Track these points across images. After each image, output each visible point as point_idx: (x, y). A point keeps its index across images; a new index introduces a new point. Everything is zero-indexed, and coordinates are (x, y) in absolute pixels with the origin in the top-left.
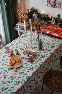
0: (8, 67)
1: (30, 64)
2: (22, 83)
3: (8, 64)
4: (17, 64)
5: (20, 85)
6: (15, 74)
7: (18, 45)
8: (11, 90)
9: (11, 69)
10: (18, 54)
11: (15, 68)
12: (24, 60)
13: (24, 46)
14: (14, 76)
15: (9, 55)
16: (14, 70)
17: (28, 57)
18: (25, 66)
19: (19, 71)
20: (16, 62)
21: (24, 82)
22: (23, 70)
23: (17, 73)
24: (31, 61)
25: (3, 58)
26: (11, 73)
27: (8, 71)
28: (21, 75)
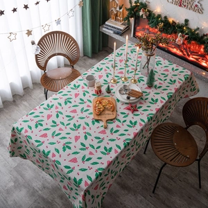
0: (92, 116)
1: (131, 115)
2: (116, 151)
3: (91, 110)
4: (107, 112)
5: (113, 155)
6: (103, 132)
7: (108, 71)
8: (97, 163)
9: (98, 121)
10: (109, 91)
11: (104, 120)
12: (119, 105)
13: (120, 75)
14: (101, 136)
15: (92, 91)
16: (102, 124)
17: (128, 101)
18: (121, 117)
19: (110, 126)
20: (105, 109)
21: (119, 151)
22: (118, 126)
23: (108, 131)
24: (133, 108)
25: (82, 97)
26: (96, 129)
27: (90, 124)
28: (115, 136)
